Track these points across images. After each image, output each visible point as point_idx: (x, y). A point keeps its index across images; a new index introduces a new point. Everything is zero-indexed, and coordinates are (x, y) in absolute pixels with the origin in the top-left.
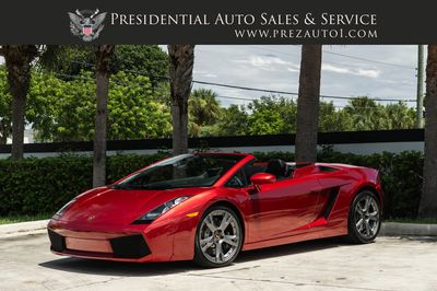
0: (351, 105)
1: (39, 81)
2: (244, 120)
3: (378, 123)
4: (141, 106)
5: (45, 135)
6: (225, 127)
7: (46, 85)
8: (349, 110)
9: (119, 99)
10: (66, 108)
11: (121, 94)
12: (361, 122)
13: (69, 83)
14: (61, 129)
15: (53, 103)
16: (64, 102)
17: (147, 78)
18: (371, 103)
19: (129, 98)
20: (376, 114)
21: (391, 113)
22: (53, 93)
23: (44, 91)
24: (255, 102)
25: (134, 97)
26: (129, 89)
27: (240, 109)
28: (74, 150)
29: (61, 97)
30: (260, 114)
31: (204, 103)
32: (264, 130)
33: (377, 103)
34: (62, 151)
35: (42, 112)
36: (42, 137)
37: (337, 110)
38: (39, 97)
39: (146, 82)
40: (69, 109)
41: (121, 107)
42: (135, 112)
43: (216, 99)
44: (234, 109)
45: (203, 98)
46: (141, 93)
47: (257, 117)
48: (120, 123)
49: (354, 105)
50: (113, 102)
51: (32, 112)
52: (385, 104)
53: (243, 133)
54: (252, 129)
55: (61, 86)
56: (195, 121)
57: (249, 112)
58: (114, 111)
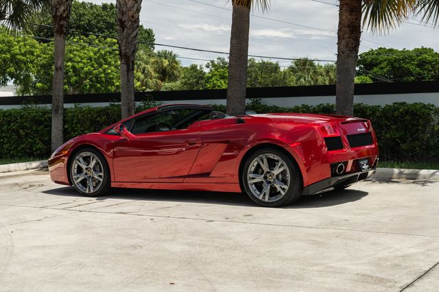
0: (294, 65)
1: (18, 42)
2: (202, 78)
3: (317, 80)
4: (109, 64)
5: (25, 90)
6: (185, 84)
7: (25, 45)
8: (292, 69)
9: (90, 59)
10: (43, 66)
11: (92, 54)
12: (302, 80)
13: (46, 44)
14: (39, 85)
15: (32, 62)
16: (42, 60)
17: (115, 41)
18: (311, 63)
19: (99, 58)
20: (315, 72)
21: (328, 72)
22: (32, 53)
23: (23, 51)
24: (212, 62)
25: (103, 56)
26: (99, 50)
27: (198, 68)
28: (36, 103)
29: (38, 56)
30: (216, 72)
31: (166, 63)
32: (219, 86)
33: (316, 63)
34: (25, 104)
35: (21, 70)
36: (23, 92)
37: (282, 69)
38: (18, 57)
39: (114, 44)
40: (46, 67)
41: (92, 66)
42: (104, 70)
43: (177, 59)
44: (194, 68)
45: (166, 58)
46: (110, 53)
47: (213, 75)
48: (91, 80)
49: (297, 65)
50: (85, 61)
51: (12, 69)
52: (323, 64)
53: (201, 89)
54: (208, 86)
55: (39, 47)
56: (159, 78)
57: (206, 70)
58: (86, 69)
